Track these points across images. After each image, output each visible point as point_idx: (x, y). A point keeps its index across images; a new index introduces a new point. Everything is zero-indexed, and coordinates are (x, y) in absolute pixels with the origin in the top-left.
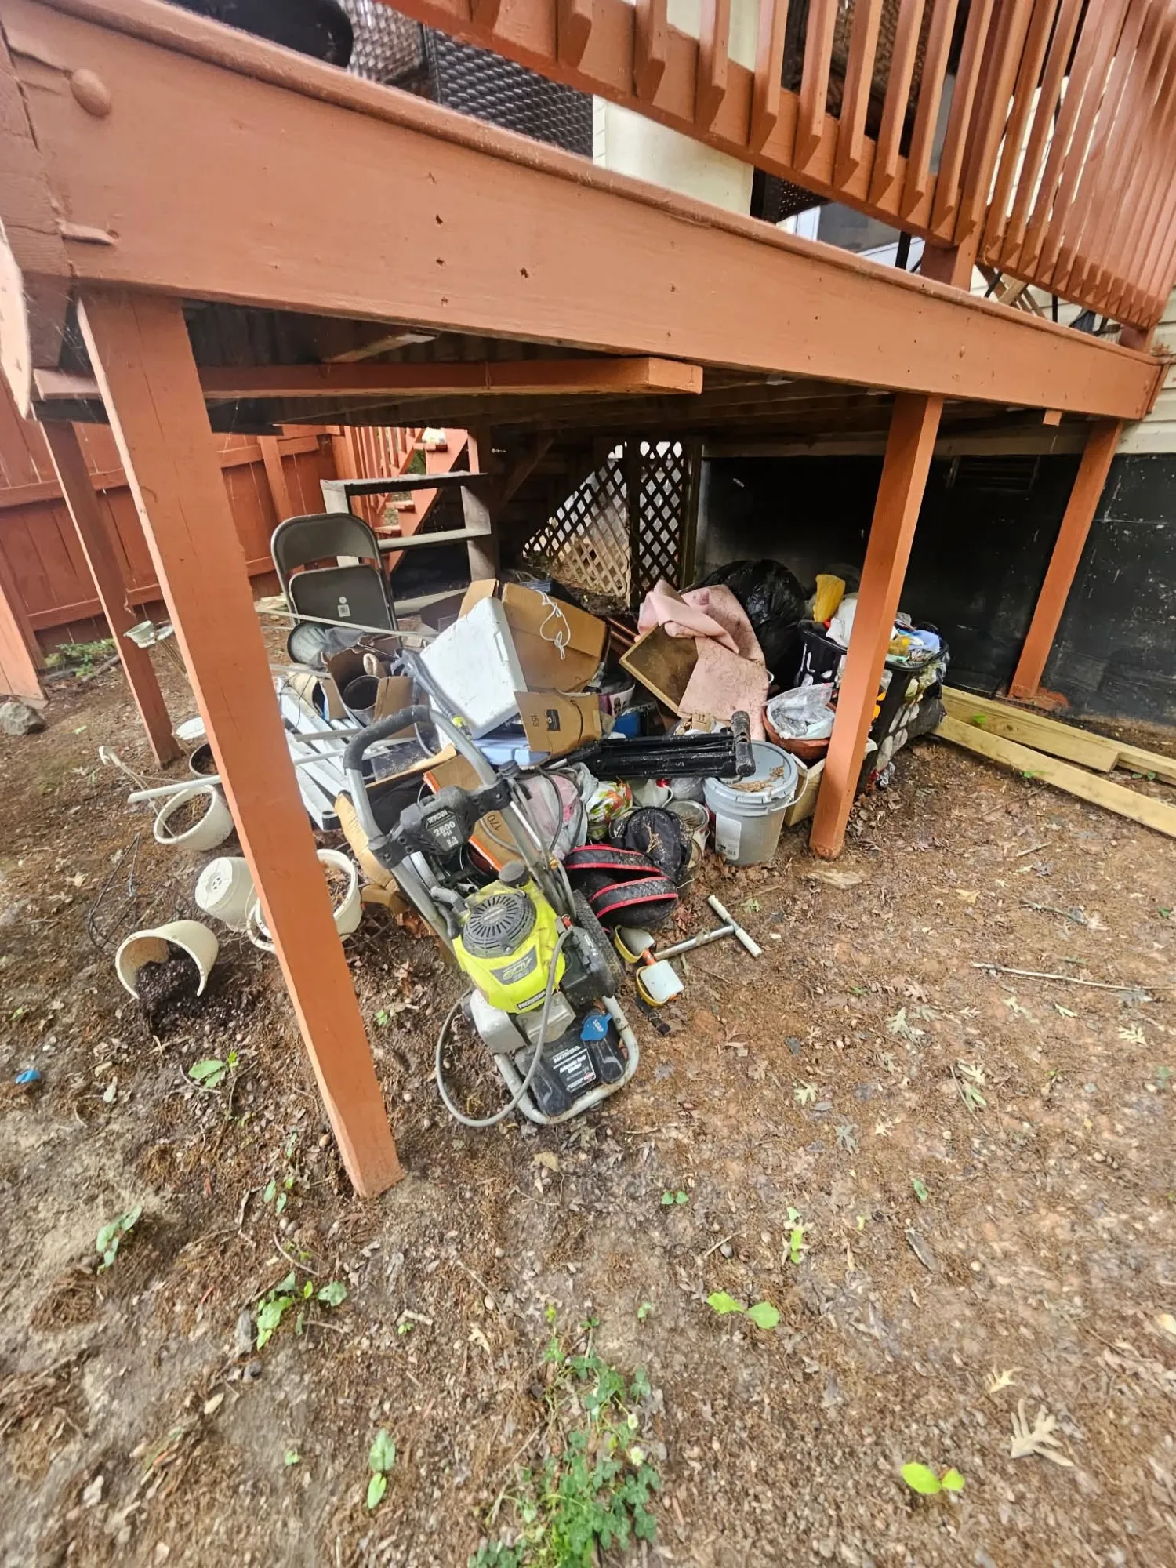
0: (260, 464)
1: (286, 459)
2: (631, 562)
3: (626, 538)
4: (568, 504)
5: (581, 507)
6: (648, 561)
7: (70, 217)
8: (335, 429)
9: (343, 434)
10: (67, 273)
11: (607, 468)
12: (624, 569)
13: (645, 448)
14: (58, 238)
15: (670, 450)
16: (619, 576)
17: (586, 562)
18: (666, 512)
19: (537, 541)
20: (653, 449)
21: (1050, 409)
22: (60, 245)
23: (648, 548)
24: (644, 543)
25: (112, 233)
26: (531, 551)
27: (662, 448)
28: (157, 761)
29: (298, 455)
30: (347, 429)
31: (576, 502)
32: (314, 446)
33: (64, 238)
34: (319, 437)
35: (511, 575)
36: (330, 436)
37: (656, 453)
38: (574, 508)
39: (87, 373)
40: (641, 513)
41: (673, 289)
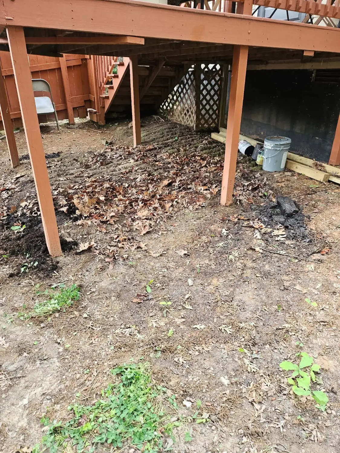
0: (59, 69)
1: (69, 67)
2: (196, 112)
3: (194, 102)
4: (175, 89)
5: (180, 90)
6: (203, 112)
7: (7, 16)
8: (87, 57)
9: (90, 58)
10: (6, 24)
11: (189, 74)
12: (194, 115)
13: (203, 66)
14: (5, 19)
15: (214, 67)
16: (192, 118)
17: (185, 114)
18: (212, 92)
19: (165, 104)
20: (207, 67)
21: (306, 50)
22: (5, 20)
23: (204, 107)
24: (202, 104)
25: (13, 18)
26: (163, 109)
27: (211, 66)
28: (12, 166)
29: (74, 66)
30: (92, 56)
31: (178, 88)
32: (80, 63)
33: (6, 19)
34: (82, 60)
35: (153, 118)
36: (86, 59)
37: (208, 68)
38: (178, 90)
39: (6, 38)
40: (201, 92)
41: (133, 20)
